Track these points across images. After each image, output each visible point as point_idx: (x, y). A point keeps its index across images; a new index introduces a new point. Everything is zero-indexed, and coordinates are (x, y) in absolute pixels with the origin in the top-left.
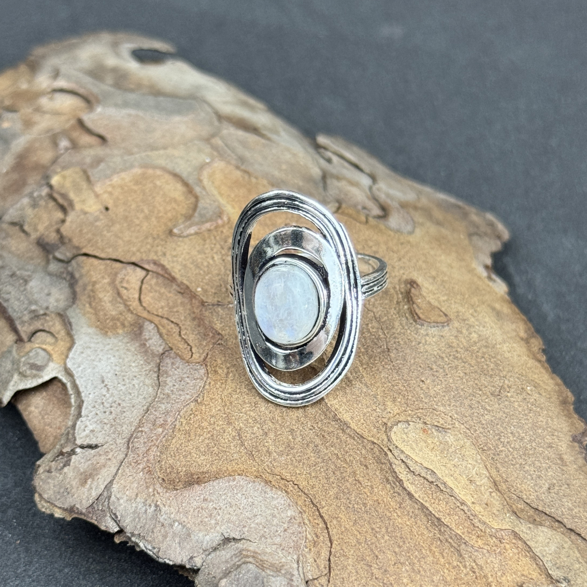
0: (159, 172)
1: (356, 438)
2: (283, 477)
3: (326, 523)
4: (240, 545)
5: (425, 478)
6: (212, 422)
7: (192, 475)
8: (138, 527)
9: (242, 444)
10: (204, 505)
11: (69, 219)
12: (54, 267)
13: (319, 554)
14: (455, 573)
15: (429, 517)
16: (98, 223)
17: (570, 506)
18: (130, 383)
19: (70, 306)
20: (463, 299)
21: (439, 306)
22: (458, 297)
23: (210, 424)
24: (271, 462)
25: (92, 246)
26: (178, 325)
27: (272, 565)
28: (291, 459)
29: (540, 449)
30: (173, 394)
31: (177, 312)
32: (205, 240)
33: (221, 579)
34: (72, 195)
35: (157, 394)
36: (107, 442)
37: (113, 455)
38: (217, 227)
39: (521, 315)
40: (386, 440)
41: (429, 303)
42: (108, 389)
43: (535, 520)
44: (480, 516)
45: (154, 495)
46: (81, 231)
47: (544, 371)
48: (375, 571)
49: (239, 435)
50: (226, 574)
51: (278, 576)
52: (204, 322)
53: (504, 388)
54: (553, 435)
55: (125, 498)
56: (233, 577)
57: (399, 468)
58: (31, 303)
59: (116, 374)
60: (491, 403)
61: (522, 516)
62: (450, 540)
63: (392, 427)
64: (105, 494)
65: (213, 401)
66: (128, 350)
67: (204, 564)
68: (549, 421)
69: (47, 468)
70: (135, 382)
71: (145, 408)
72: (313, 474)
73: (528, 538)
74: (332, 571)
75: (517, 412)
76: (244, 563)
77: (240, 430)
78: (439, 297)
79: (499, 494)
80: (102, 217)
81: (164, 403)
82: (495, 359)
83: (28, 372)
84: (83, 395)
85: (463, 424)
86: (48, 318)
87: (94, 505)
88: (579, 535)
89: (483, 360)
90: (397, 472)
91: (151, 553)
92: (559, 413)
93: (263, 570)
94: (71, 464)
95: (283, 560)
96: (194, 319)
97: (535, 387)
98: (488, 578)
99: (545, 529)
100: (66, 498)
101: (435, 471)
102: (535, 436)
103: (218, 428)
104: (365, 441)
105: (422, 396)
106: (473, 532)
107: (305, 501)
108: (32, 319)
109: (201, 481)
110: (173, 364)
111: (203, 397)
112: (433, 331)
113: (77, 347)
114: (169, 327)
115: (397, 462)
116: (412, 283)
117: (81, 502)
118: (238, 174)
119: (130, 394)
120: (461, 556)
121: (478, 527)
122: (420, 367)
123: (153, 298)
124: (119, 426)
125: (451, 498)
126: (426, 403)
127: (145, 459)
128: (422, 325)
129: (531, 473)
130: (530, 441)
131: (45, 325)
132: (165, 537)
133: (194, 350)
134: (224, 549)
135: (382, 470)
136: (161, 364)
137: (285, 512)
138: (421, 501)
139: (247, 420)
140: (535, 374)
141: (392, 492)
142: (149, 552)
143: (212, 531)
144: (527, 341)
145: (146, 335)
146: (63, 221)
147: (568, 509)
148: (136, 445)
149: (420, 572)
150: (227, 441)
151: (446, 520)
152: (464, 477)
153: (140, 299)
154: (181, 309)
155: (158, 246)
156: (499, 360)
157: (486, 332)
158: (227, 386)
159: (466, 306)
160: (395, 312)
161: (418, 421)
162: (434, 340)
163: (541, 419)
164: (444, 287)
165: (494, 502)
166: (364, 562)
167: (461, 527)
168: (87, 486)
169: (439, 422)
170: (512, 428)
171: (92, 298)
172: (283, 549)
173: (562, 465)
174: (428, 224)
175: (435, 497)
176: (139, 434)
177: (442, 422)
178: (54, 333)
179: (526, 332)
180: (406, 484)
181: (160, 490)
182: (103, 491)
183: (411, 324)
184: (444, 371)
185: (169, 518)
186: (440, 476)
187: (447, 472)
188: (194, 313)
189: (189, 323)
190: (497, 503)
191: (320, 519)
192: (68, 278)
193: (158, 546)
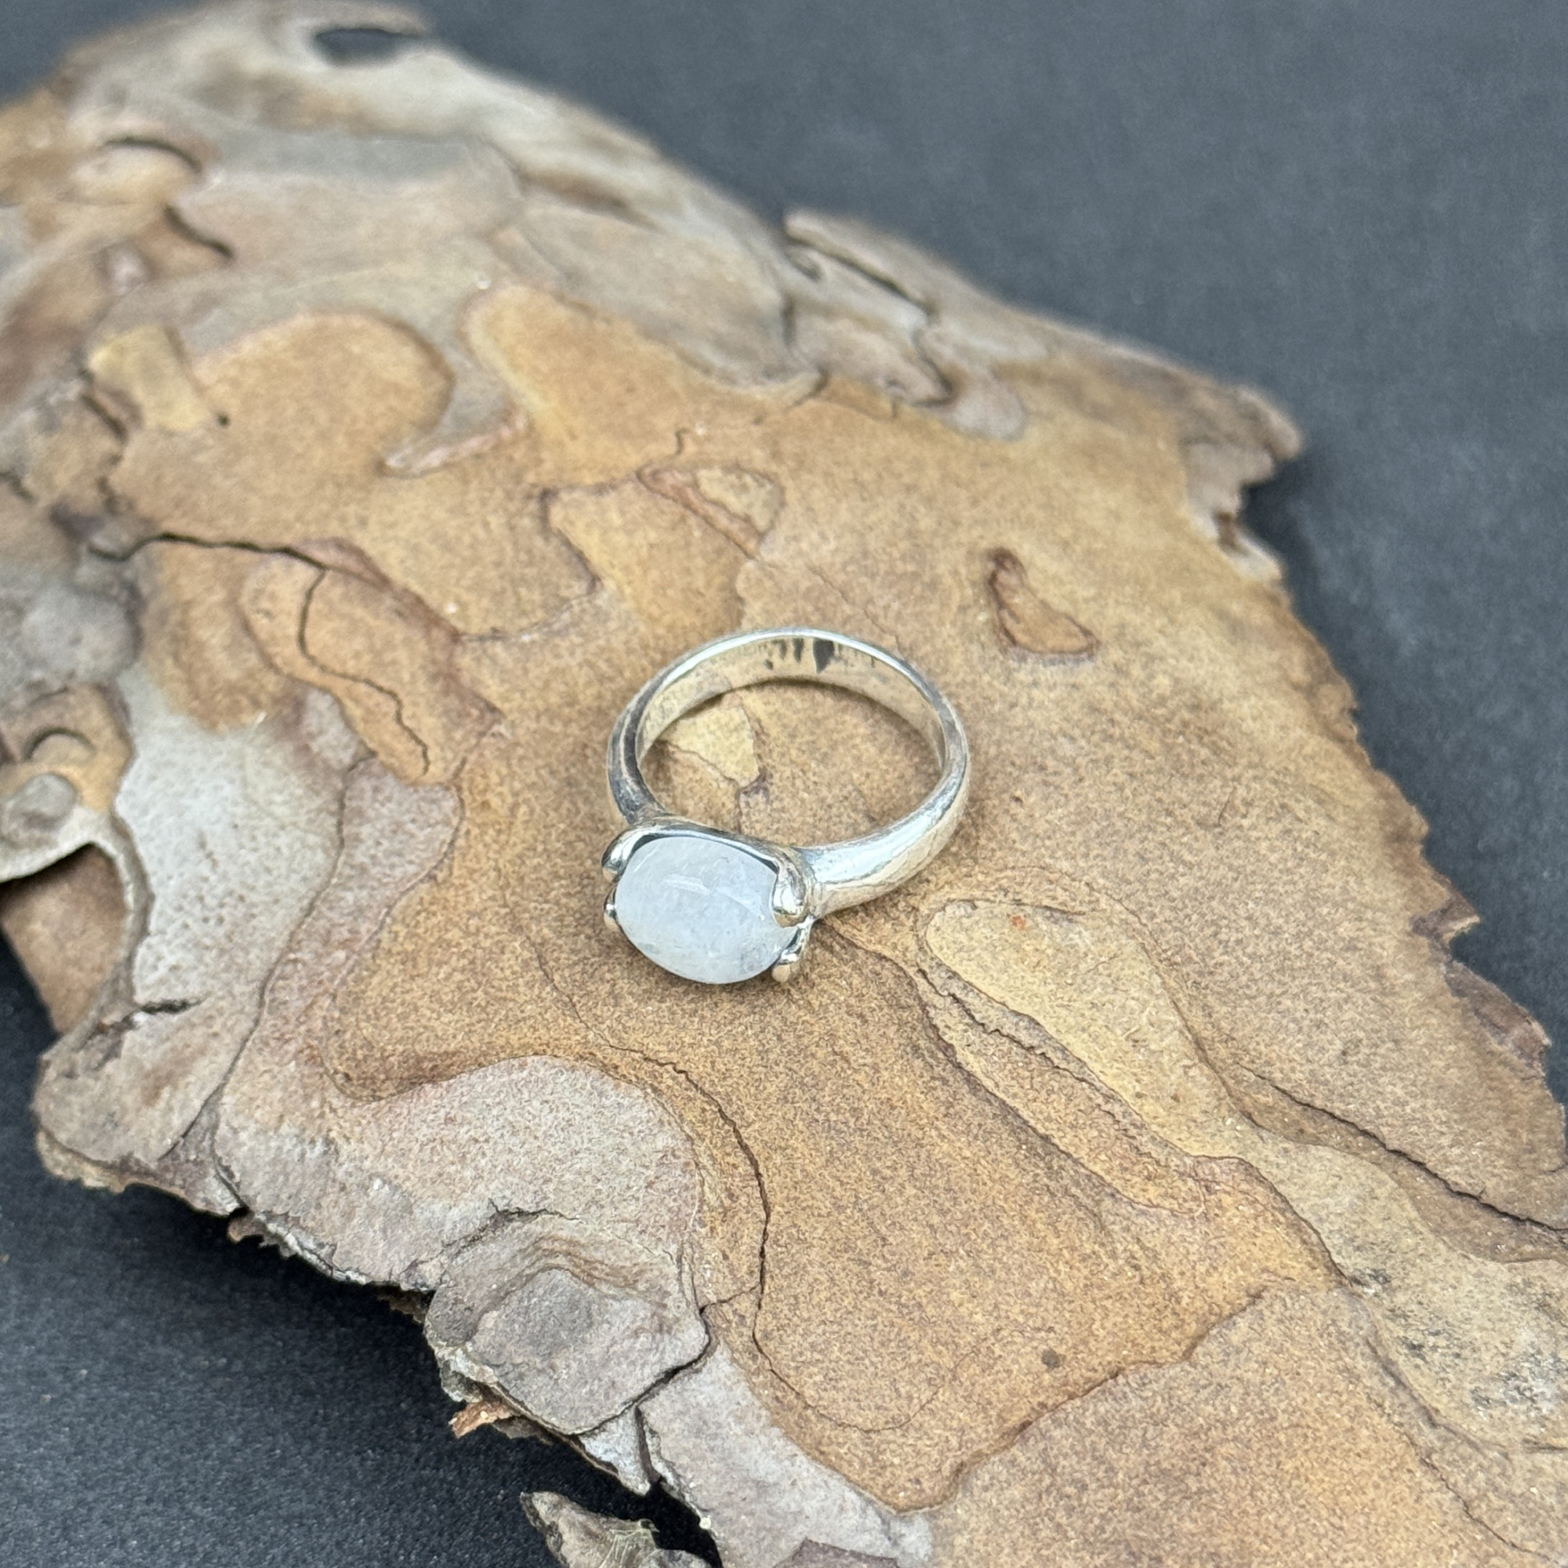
0: (357, 322)
1: (837, 948)
2: (651, 1055)
3: (754, 1163)
4: (534, 1227)
5: (1012, 1039)
6: (472, 929)
7: (419, 1060)
8: (284, 1197)
9: (548, 978)
10: (447, 1133)
11: (130, 452)
12: (89, 571)
13: (735, 1239)
14: (1086, 1272)
15: (1023, 1136)
16: (202, 458)
17: (1400, 1092)
18: (268, 844)
19: (128, 667)
20: (1142, 594)
21: (1072, 613)
22: (1128, 590)
23: (467, 933)
24: (619, 1020)
25: (184, 515)
26: (393, 695)
27: (615, 1271)
28: (669, 1009)
29: (1325, 955)
30: (374, 864)
31: (394, 662)
32: (466, 482)
33: (486, 1311)
34: (139, 393)
35: (335, 867)
36: (208, 994)
37: (224, 1025)
38: (498, 447)
39: (1302, 629)
40: (914, 947)
41: (1044, 604)
42: (215, 863)
43: (1302, 1131)
44: (1154, 1128)
45: (322, 1115)
46: (158, 479)
47: (1349, 764)
48: (877, 1275)
49: (540, 957)
50: (499, 1299)
51: (629, 1296)
52: (458, 684)
53: (1233, 807)
54: (1360, 919)
55: (253, 1127)
56: (514, 1305)
57: (946, 1017)
58: (30, 663)
59: (236, 826)
60: (1196, 845)
61: (1267, 1123)
62: (1074, 1190)
63: (930, 917)
64: (204, 1120)
65: (476, 876)
66: (266, 764)
67: (446, 1278)
68: (1352, 883)
69: (66, 1067)
70: (283, 840)
71: (306, 902)
72: (726, 1044)
73: (1281, 1175)
74: (768, 1280)
75: (1266, 866)
76: (542, 1270)
77: (542, 944)
78: (1072, 592)
79: (1207, 1071)
80: (210, 442)
81: (350, 889)
82: (1214, 738)
83: (23, 835)
84: (153, 881)
85: (1120, 901)
86: (72, 699)
87: (178, 1150)
88: (1420, 1165)
89: (1181, 739)
90: (941, 1025)
91: (312, 1259)
92: (1380, 864)
93: (591, 1285)
94: (124, 1051)
95: (643, 1258)
96: (434, 678)
97: (1320, 802)
98: (1172, 1280)
99: (1325, 1153)
100: (111, 1138)
101: (1039, 1019)
102: (1310, 924)
103: (487, 943)
104: (860, 953)
105: (1014, 835)
106: (1137, 1168)
107: (704, 1110)
108: (33, 704)
109: (440, 1075)
110: (376, 790)
111: (451, 868)
112: (1050, 674)
113: (142, 765)
114: (371, 703)
115: (938, 1001)
116: (1002, 558)
117: (146, 1145)
118: (561, 313)
119: (268, 870)
120: (1103, 1228)
121: (1149, 1155)
122: (1013, 764)
123: (335, 633)
124: (240, 954)
125: (1078, 1085)
126: (1024, 853)
127: (303, 1029)
128: (1023, 659)
129: (1298, 1015)
130: (1298, 937)
131: (67, 717)
132: (348, 1216)
133: (431, 755)
134: (494, 1239)
135: (901, 1024)
136: (348, 794)
137: (650, 1138)
138: (1001, 1095)
139: (561, 919)
140: (1324, 770)
141: (927, 1078)
142: (308, 1256)
143: (466, 1195)
144: (1310, 692)
145: (311, 722)
146: (115, 460)
147: (1394, 1103)
148: (283, 996)
149: (993, 1271)
150: (508, 972)
151: (1063, 1141)
152: (1119, 1032)
153: (302, 640)
154: (402, 655)
155: (346, 504)
156: (1222, 738)
157: (1196, 672)
158: (513, 839)
159: (1148, 609)
160: (953, 632)
161: (1001, 897)
162: (1052, 695)
163: (1328, 879)
164: (1092, 567)
165: (1195, 1090)
166: (850, 1254)
167: (1103, 1157)
168: (161, 1104)
169: (1054, 898)
170: (1251, 905)
171: (182, 642)
172: (643, 1232)
173: (1383, 994)
174: (1066, 416)
175: (1037, 1086)
176: (289, 968)
177: (1062, 896)
178: (89, 735)
179: (1308, 668)
180: (964, 1056)
181: (336, 1103)
182: (200, 1114)
183: (994, 658)
184: (1076, 770)
185: (361, 1169)
186: (1052, 1032)
187: (1071, 1021)
188: (434, 662)
189: (422, 689)
190: (1202, 1094)
191: (741, 1154)
192: (124, 596)
193: (329, 1240)
